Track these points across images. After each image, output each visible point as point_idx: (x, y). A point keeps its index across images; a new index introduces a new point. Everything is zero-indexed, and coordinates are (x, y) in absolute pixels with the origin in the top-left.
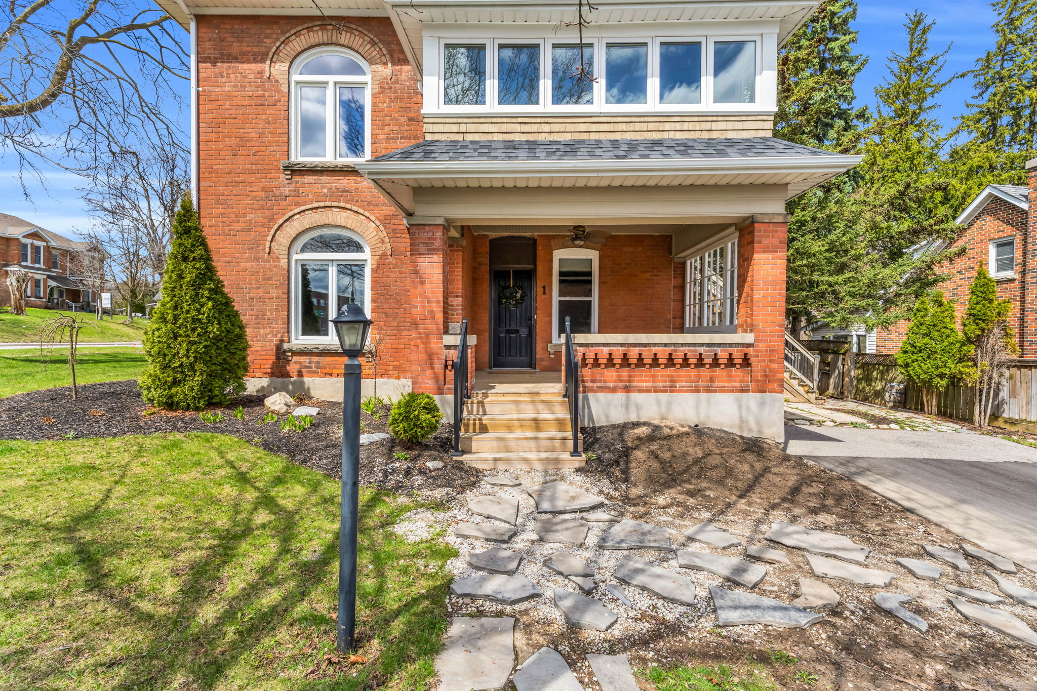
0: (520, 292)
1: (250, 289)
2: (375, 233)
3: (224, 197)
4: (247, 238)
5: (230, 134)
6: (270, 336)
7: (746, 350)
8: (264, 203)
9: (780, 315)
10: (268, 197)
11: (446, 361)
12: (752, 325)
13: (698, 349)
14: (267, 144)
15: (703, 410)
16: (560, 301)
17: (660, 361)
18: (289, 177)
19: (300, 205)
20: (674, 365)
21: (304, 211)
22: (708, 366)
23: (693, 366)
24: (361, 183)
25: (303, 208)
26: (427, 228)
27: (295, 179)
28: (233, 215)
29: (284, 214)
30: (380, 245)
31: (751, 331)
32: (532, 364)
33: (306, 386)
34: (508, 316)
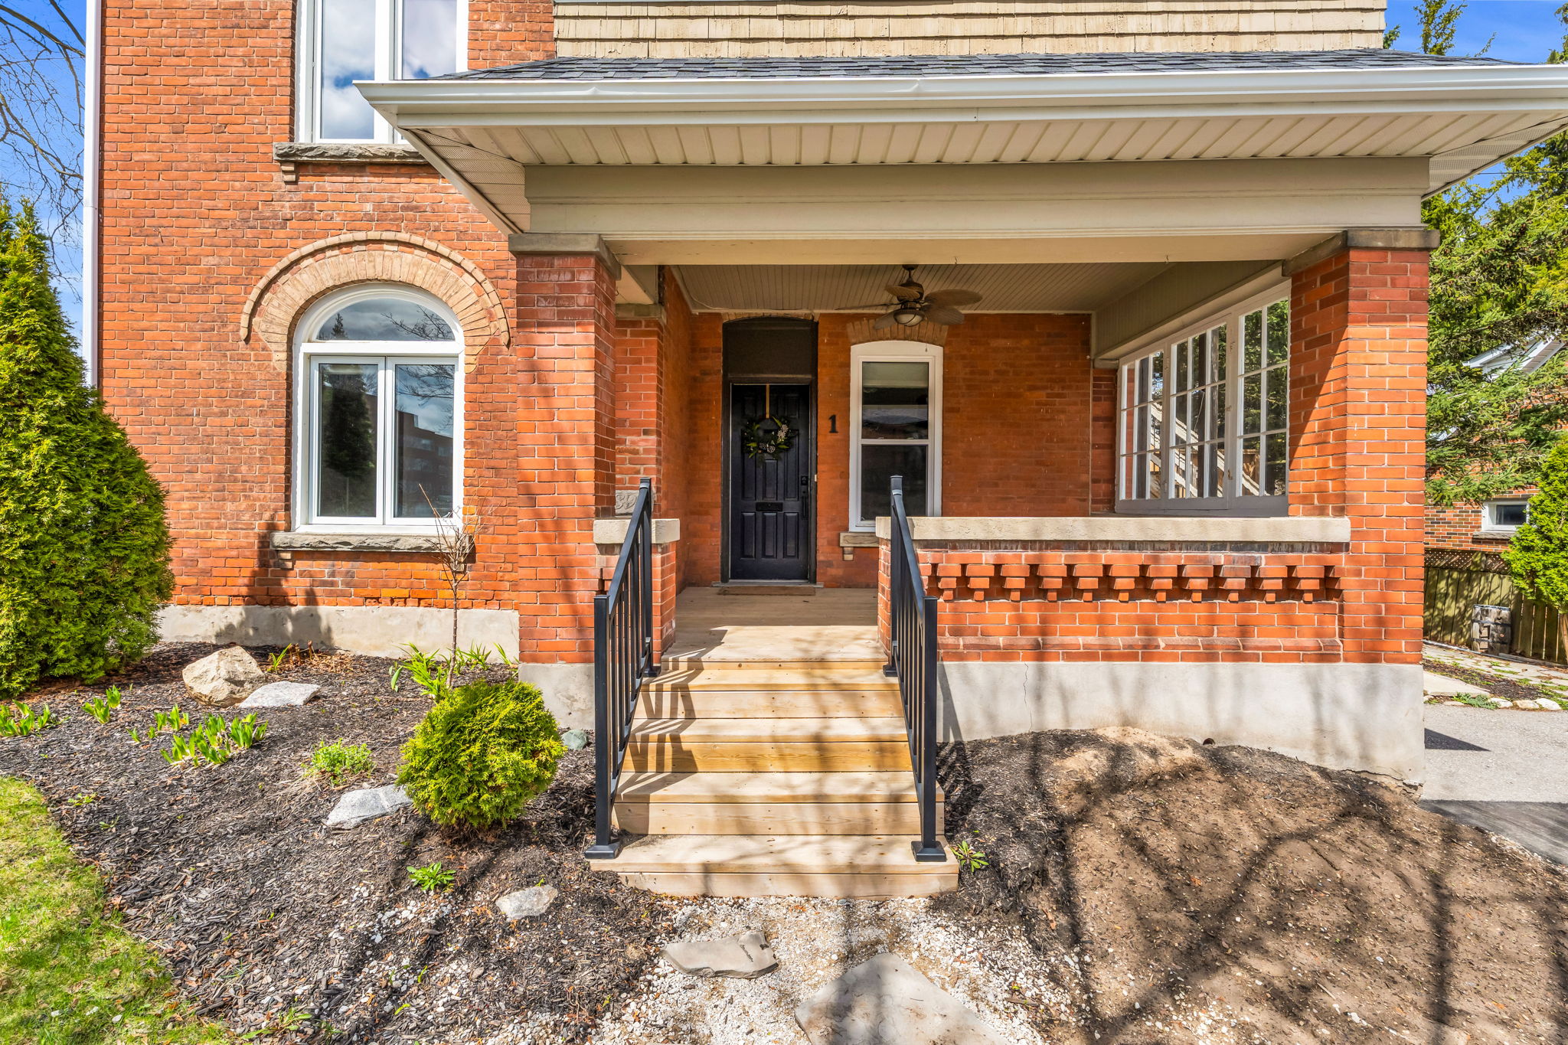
0: (785, 428)
1: (206, 416)
2: (474, 297)
3: (155, 222)
4: (202, 308)
5: (171, 88)
6: (246, 517)
7: (1330, 558)
8: (239, 233)
9: (1411, 474)
10: (246, 220)
11: (602, 582)
12: (1343, 497)
13: (1210, 554)
14: (247, 109)
15: (1225, 706)
16: (864, 447)
17: (1119, 584)
18: (292, 178)
19: (315, 239)
20: (1152, 593)
21: (322, 250)
22: (1234, 596)
23: (1197, 596)
24: (444, 191)
25: (320, 244)
26: (557, 262)
27: (305, 181)
28: (170, 259)
29: (280, 257)
30: (485, 322)
31: (1340, 511)
32: (808, 573)
33: (324, 625)
34: (760, 477)
